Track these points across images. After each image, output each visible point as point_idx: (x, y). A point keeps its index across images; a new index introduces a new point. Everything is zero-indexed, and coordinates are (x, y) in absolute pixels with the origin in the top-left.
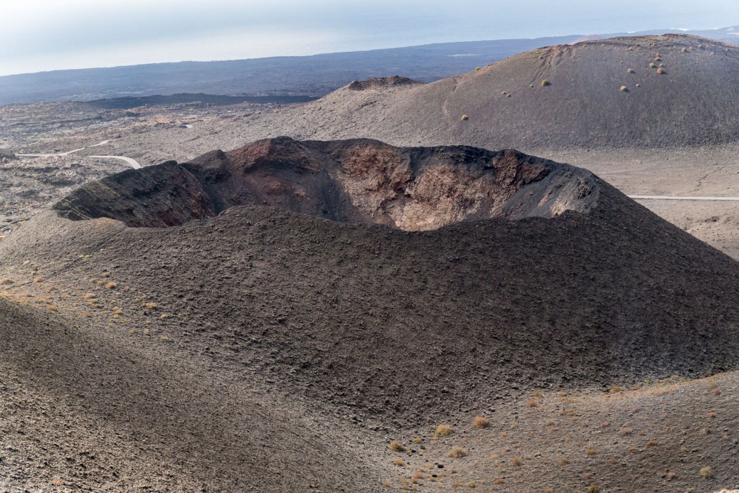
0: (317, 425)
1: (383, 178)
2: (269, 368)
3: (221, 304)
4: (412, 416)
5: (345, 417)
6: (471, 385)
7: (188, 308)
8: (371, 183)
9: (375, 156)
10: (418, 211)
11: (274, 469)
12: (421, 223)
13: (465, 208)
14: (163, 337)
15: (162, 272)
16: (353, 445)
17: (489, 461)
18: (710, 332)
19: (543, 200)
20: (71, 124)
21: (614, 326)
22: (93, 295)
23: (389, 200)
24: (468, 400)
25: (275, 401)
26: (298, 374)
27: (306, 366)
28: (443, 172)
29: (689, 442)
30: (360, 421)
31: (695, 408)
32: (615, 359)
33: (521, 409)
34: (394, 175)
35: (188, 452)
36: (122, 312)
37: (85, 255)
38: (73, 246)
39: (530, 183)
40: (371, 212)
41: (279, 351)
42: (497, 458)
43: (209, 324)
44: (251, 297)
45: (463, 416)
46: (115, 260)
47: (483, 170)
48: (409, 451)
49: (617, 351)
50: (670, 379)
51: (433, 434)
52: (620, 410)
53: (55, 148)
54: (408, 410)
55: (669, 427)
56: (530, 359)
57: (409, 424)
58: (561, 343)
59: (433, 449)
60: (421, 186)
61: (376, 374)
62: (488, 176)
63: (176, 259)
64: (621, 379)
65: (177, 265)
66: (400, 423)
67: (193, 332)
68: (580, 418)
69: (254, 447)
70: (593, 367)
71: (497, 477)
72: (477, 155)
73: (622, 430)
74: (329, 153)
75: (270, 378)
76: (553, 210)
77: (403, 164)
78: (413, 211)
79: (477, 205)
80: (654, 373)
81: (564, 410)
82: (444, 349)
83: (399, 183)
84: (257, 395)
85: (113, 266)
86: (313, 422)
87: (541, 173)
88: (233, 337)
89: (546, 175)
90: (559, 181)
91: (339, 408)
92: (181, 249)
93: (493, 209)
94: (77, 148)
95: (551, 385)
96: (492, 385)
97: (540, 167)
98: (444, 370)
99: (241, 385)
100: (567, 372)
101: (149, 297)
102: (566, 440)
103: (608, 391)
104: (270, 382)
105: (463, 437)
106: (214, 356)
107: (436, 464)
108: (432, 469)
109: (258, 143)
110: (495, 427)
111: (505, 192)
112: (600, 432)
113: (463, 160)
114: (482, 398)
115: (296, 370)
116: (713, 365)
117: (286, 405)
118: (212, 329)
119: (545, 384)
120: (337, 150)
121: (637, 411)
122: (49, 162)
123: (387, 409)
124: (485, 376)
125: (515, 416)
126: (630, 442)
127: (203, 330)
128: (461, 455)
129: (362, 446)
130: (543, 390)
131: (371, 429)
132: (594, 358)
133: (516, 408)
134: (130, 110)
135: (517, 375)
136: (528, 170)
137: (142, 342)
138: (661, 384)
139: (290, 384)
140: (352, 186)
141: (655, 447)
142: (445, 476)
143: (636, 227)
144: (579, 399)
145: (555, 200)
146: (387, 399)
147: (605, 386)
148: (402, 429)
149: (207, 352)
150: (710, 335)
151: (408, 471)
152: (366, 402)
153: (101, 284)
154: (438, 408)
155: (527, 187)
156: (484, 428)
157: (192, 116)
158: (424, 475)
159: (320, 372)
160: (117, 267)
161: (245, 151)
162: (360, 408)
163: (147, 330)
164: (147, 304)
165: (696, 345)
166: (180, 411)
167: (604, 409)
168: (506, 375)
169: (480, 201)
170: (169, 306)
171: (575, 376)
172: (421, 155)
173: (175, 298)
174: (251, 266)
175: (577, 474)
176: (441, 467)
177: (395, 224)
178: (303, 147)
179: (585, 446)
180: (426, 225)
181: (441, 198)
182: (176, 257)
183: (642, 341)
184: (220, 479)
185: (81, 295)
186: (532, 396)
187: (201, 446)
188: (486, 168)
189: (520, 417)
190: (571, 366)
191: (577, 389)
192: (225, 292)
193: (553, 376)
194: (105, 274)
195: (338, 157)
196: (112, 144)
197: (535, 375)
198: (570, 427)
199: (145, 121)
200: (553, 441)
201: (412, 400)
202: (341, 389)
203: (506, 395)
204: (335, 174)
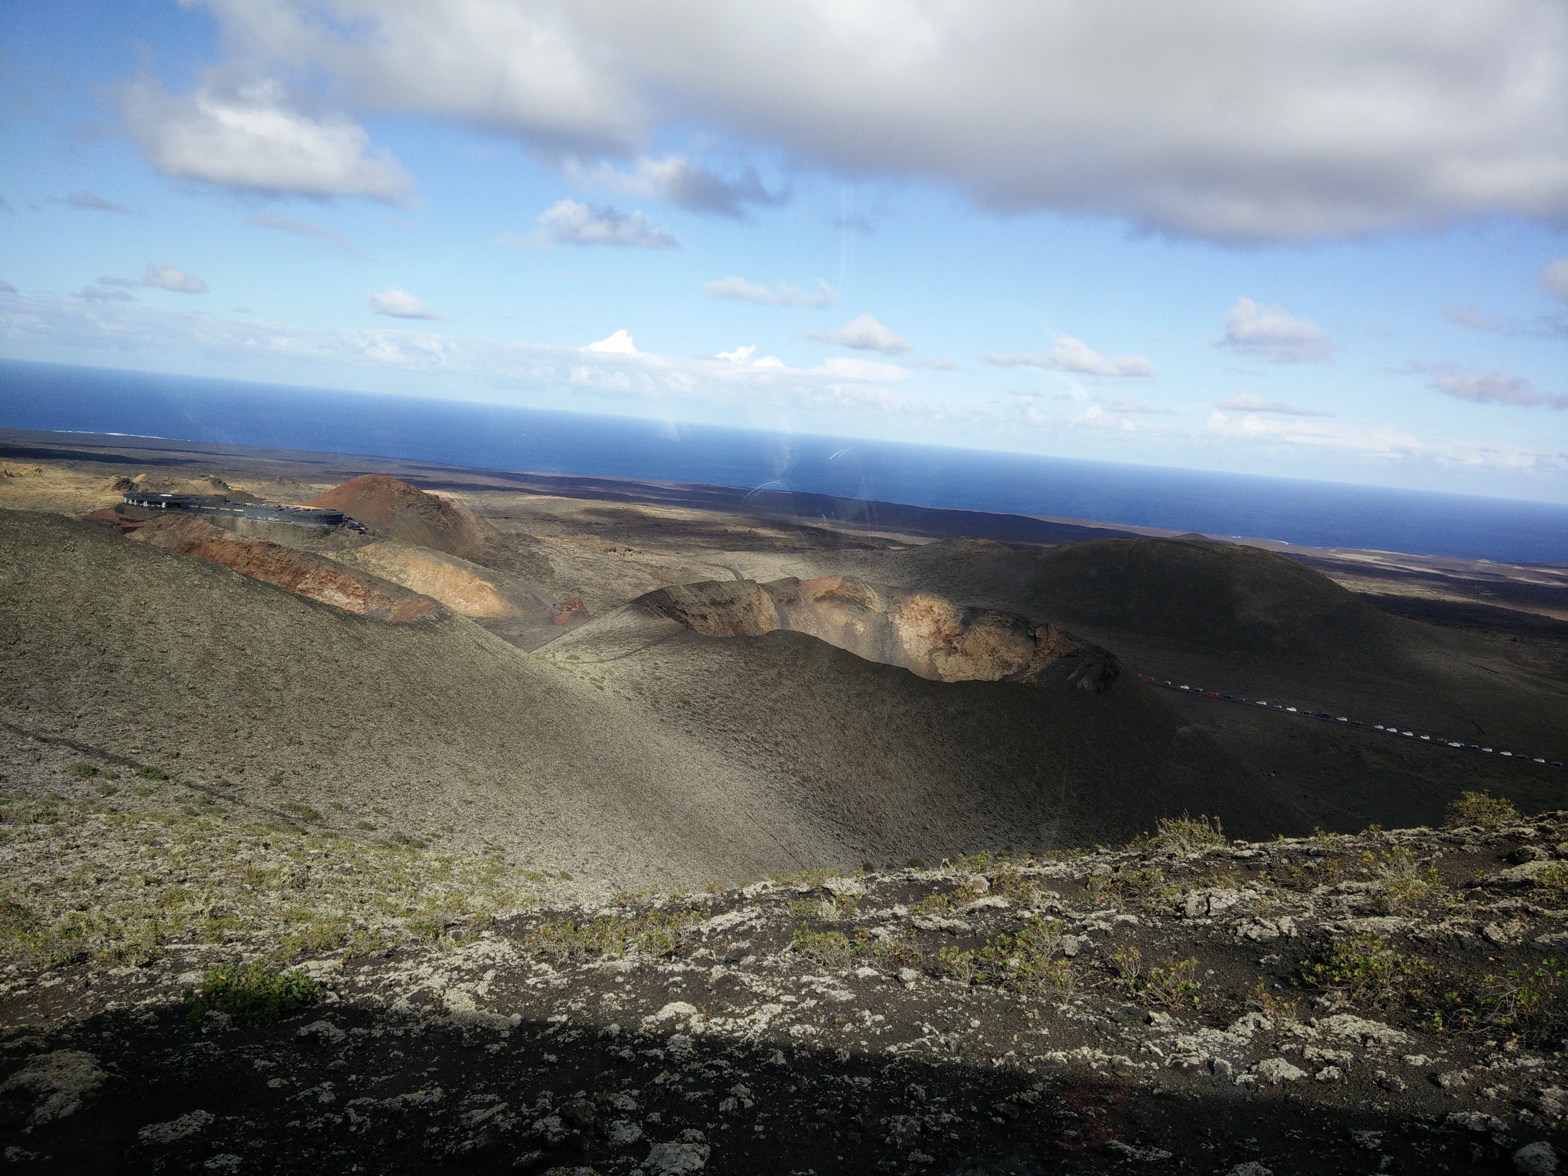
1: (935, 628)
8: (923, 630)
10: (960, 662)
13: (1002, 668)
19: (1072, 675)
23: (936, 649)
28: (990, 634)
30: (843, 838)
34: (946, 627)
37: (644, 647)
38: (636, 638)
39: (1065, 657)
40: (919, 656)
41: (787, 762)
43: (731, 726)
46: (667, 656)
47: (1027, 638)
60: (967, 642)
62: (1029, 644)
67: (716, 730)
72: (1023, 623)
74: (892, 597)
75: (771, 783)
77: (955, 619)
78: (955, 662)
79: (1014, 668)
83: (948, 635)
87: (1076, 650)
89: (1081, 653)
90: (1091, 660)
93: (1027, 675)
97: (1077, 645)
111: (1042, 661)
113: (1011, 626)
118: (733, 731)
120: (900, 596)
123: (870, 832)
131: (851, 847)
135: (995, 826)
136: (1066, 645)
139: (789, 792)
140: (906, 630)
146: (872, 823)
149: (722, 750)
152: (852, 822)
155: (1062, 660)
159: (818, 787)
161: (818, 582)
162: (845, 826)
169: (1017, 665)
172: (973, 614)
178: (870, 588)
181: (983, 656)
188: (1030, 637)
195: (900, 602)
204: (894, 617)
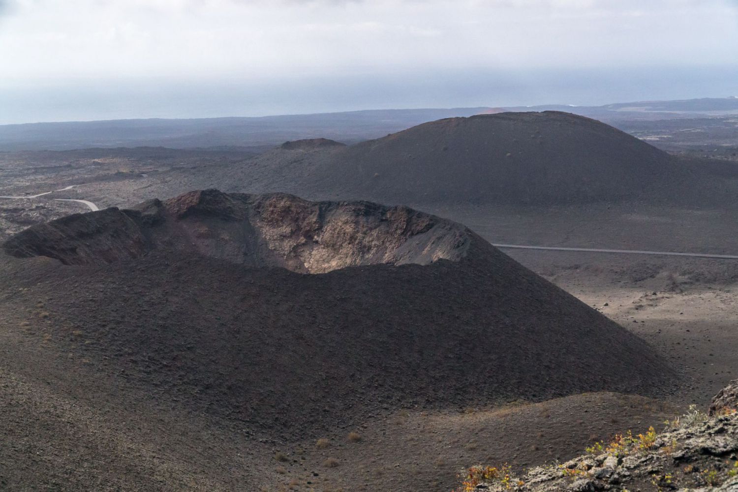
0: (213, 438)
1: (296, 226)
2: (176, 389)
3: (139, 332)
4: (297, 431)
5: (239, 431)
6: (349, 406)
7: (110, 336)
8: (285, 230)
9: (289, 207)
10: (324, 255)
11: (158, 478)
12: (326, 265)
13: (363, 253)
14: (84, 361)
15: (90, 304)
16: (243, 456)
17: (357, 470)
18: (554, 363)
19: (426, 249)
20: (44, 170)
21: (473, 357)
22: (28, 323)
23: (300, 245)
24: (345, 418)
25: (178, 417)
26: (201, 394)
27: (208, 387)
28: (346, 223)
29: (521, 457)
30: (252, 435)
31: (528, 428)
32: (471, 384)
33: (389, 426)
34: (305, 224)
35: (79, 463)
36: (51, 338)
37: (24, 288)
38: (15, 281)
39: (417, 233)
40: (284, 255)
41: (186, 374)
42: (363, 468)
43: (126, 350)
44: (164, 327)
45: (340, 432)
46: (50, 293)
47: (380, 222)
48: (292, 461)
49: (473, 378)
50: (517, 403)
51: (313, 446)
52: (469, 428)
53: (26, 191)
54: (294, 426)
55: (505, 444)
56: (400, 384)
57: (294, 438)
58: (427, 371)
59: (312, 459)
60: (326, 234)
61: (269, 395)
62: (383, 227)
63: (102, 294)
64: (476, 402)
65: (103, 298)
66: (287, 437)
67: (112, 356)
68: (436, 435)
69: (144, 459)
70: (452, 392)
71: (361, 484)
72: (375, 209)
73: (468, 446)
74: (250, 204)
75: (176, 397)
76: (434, 257)
77: (312, 215)
78: (319, 255)
79: (373, 251)
80: (503, 397)
81: (424, 428)
82: (327, 374)
83: (308, 231)
84: (162, 412)
85: (47, 298)
86: (210, 435)
87: (426, 226)
88: (147, 361)
89: (431, 228)
90: (440, 232)
91: (235, 423)
92: (107, 285)
93: (387, 255)
94: (45, 192)
95: (416, 406)
96: (367, 405)
97: (426, 220)
98: (326, 392)
99: (150, 404)
100: (431, 395)
101: (76, 326)
102: (422, 454)
103: (463, 412)
104: (176, 401)
105: (338, 450)
106: (128, 378)
107: (312, 472)
108: (308, 476)
109: (190, 194)
110: (365, 441)
111: (397, 241)
112: (450, 446)
113: (363, 213)
114: (357, 416)
115: (199, 390)
116: (553, 391)
117: (188, 421)
118: (129, 354)
119: (411, 405)
120: (258, 201)
121: (482, 430)
122: (18, 203)
123: (277, 425)
124: (361, 398)
125: (382, 432)
126: (472, 456)
127: (121, 355)
128: (334, 465)
129: (251, 457)
130: (409, 410)
131: (261, 442)
132: (454, 384)
133: (384, 425)
134: (96, 160)
135: (388, 397)
136: (416, 223)
137: (65, 365)
138: (508, 407)
139: (194, 402)
140: (268, 233)
141: (492, 460)
142: (318, 483)
143: (498, 274)
144: (438, 419)
145: (436, 250)
146: (277, 416)
147: (461, 408)
148: (288, 442)
149: (122, 374)
150: (553, 366)
151: (288, 478)
152: (258, 418)
153: (35, 313)
154: (320, 424)
155: (415, 237)
156: (356, 442)
157: (149, 167)
158: (301, 482)
159: (220, 392)
160: (51, 299)
161: (179, 200)
162: (252, 424)
163: (72, 355)
164: (74, 332)
165: (540, 374)
166: (81, 426)
167: (456, 428)
168: (378, 397)
169: (376, 248)
170: (93, 333)
171: (437, 399)
172: (328, 207)
173: (99, 328)
174: (167, 301)
175: (427, 483)
176: (316, 475)
177: (304, 265)
178: (229, 198)
179: (436, 459)
180: (330, 267)
181: (344, 245)
182: (102, 292)
183: (495, 370)
184: (103, 487)
185: (17, 323)
186: (400, 415)
187: (93, 458)
188: (382, 220)
189: (387, 433)
190: (434, 390)
191: (438, 410)
192: (142, 323)
193: (418, 399)
194: (39, 305)
195: (258, 207)
196: (76, 189)
197: (403, 397)
198: (426, 443)
199: (108, 169)
200: (411, 454)
201: (297, 417)
202: (238, 407)
203: (378, 414)
204: (255, 222)
